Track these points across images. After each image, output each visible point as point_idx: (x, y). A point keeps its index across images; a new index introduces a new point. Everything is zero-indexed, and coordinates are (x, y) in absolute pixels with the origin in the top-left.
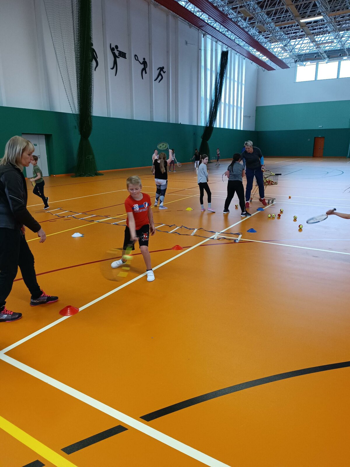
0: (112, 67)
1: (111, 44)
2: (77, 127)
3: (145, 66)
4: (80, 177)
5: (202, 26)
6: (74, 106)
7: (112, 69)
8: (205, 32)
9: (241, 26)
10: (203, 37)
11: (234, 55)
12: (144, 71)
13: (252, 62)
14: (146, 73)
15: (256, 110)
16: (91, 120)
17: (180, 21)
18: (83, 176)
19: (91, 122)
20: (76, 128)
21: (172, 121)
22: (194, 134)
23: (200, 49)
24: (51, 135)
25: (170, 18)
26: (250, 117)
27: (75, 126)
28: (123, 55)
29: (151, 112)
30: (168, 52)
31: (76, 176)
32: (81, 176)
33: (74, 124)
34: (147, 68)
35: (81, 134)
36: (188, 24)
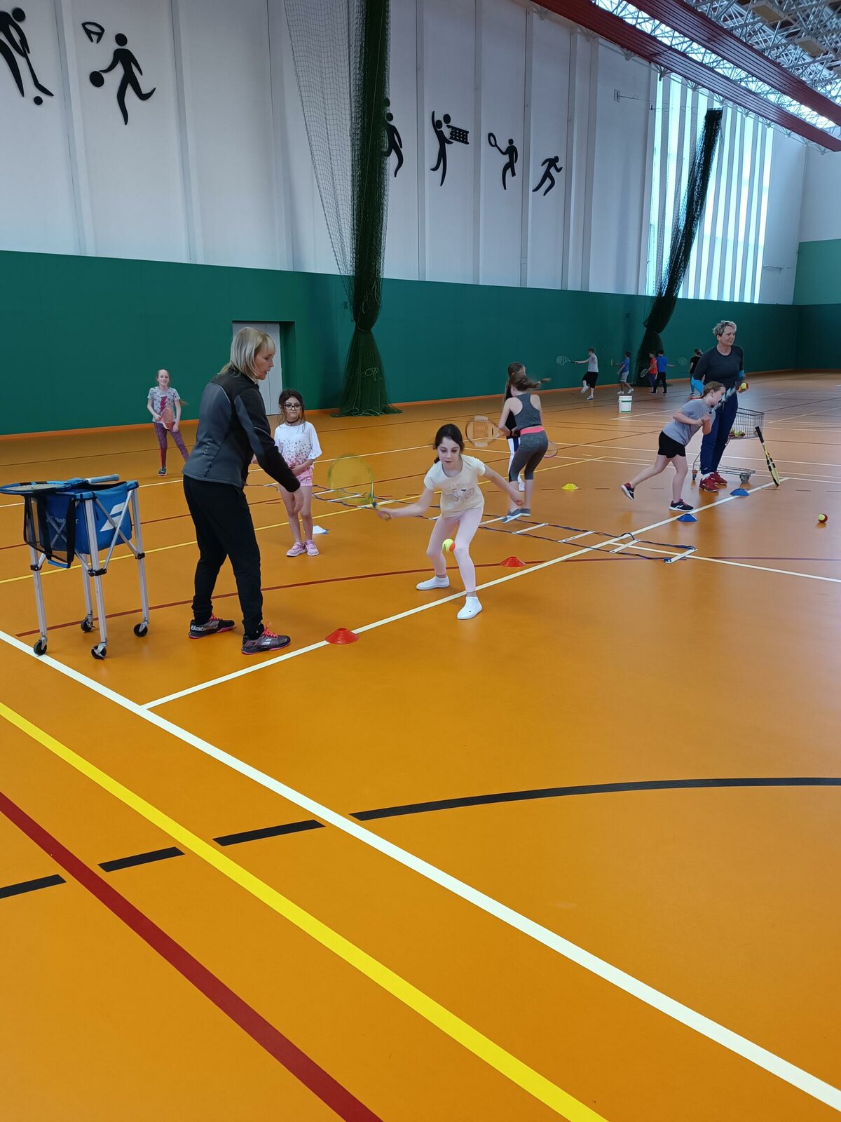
0: (434, 164)
1: (434, 112)
2: (348, 305)
3: (511, 158)
4: (350, 417)
5: (656, 54)
6: (344, 259)
7: (435, 169)
8: (665, 67)
9: (756, 47)
10: (660, 80)
11: (742, 116)
12: (510, 169)
13: (789, 131)
14: (513, 174)
15: (799, 253)
16: (378, 287)
17: (602, 45)
18: (356, 414)
19: (379, 294)
20: (346, 307)
21: (573, 285)
22: (628, 316)
23: (652, 109)
24: (292, 323)
25: (580, 40)
26: (781, 269)
27: (346, 303)
28: (460, 136)
29: (523, 265)
30: (570, 121)
31: (342, 415)
32: (351, 415)
33: (342, 296)
34: (516, 162)
35: (356, 320)
36: (620, 51)
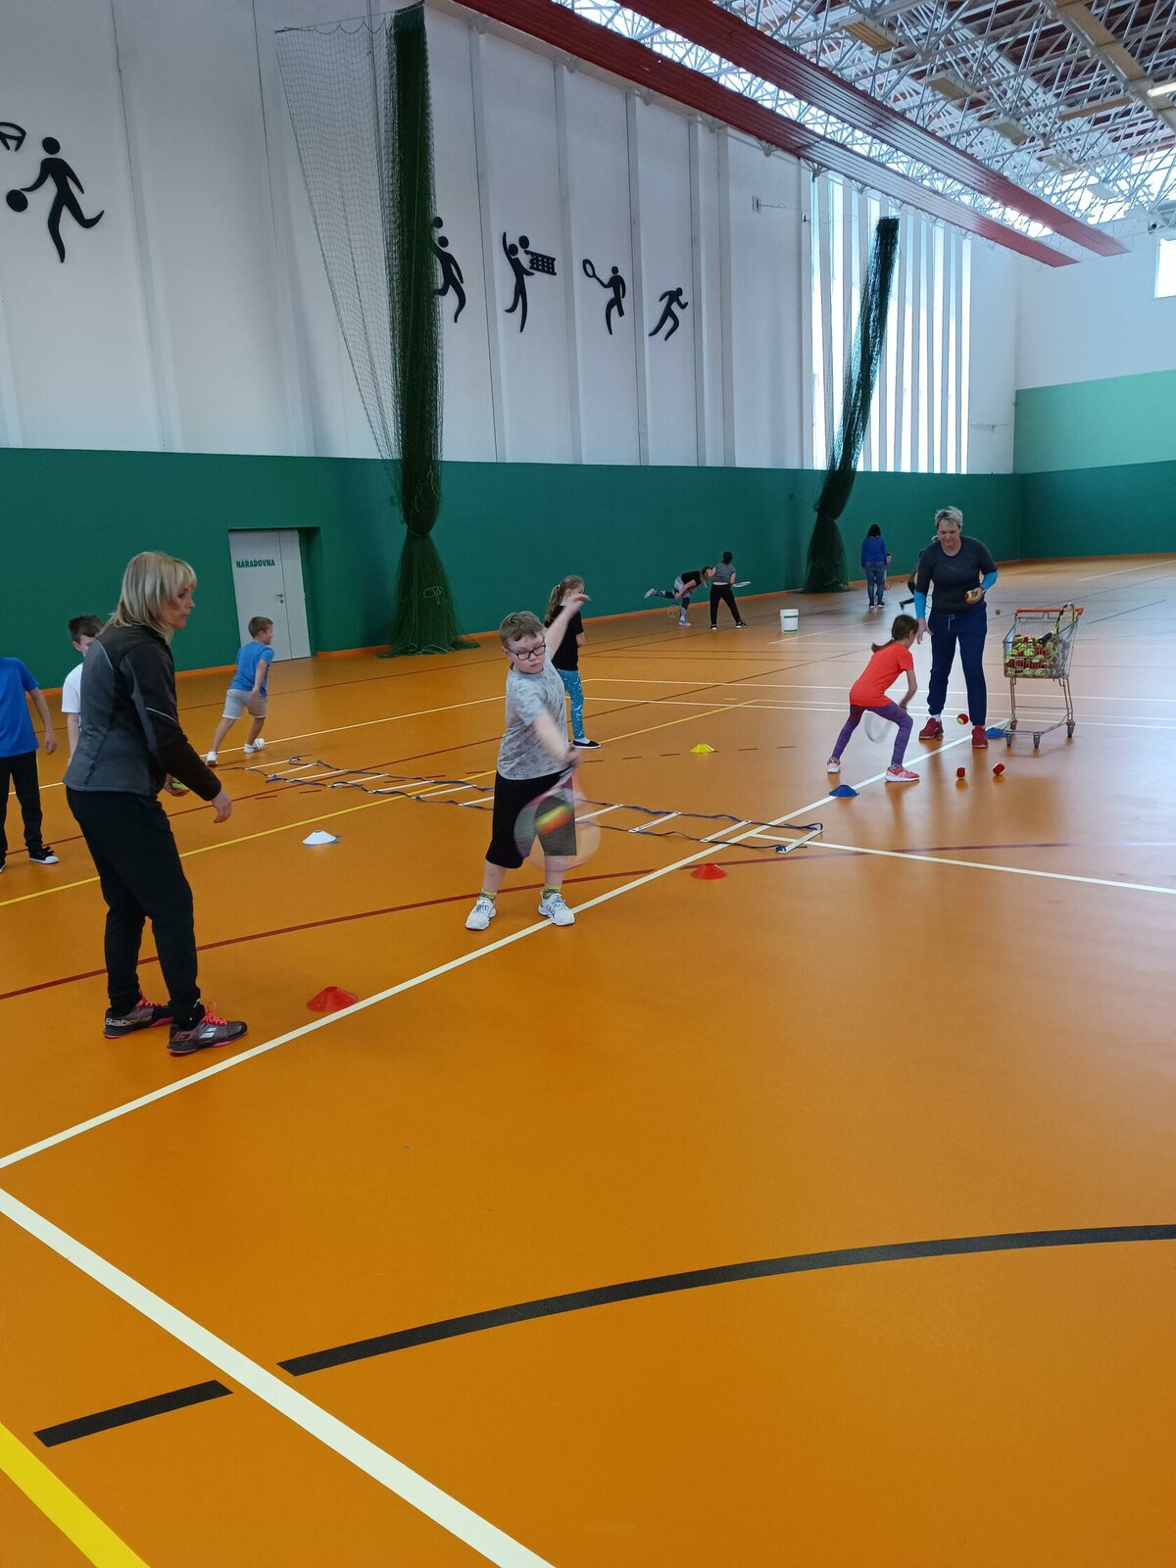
0: (509, 305)
1: (505, 234)
2: (396, 500)
4: (404, 657)
5: (803, 147)
6: (387, 437)
7: (511, 310)
8: (819, 164)
9: (939, 134)
10: (813, 181)
11: (928, 226)
12: (615, 307)
13: (992, 243)
15: (1016, 404)
16: (436, 474)
17: (734, 137)
18: (413, 653)
19: (437, 482)
20: (393, 504)
21: (713, 459)
22: (791, 497)
23: (805, 220)
24: (318, 529)
25: (702, 133)
26: (993, 427)
27: (392, 499)
28: (544, 264)
29: (641, 435)
30: (694, 240)
31: (392, 654)
32: (407, 654)
33: (388, 489)
35: (407, 520)
36: (758, 145)
